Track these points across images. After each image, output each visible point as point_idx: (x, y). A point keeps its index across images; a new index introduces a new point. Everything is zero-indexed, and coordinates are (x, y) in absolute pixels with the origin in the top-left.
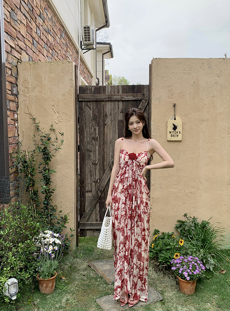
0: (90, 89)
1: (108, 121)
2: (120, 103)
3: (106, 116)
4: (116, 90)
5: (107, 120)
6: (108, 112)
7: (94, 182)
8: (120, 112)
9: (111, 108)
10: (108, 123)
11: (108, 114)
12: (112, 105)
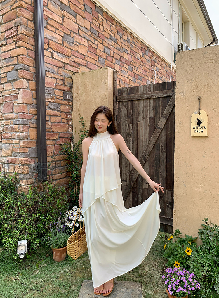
0: (126, 91)
1: (141, 118)
2: (152, 101)
3: (139, 114)
4: (148, 88)
5: (139, 118)
6: (141, 110)
7: (129, 173)
8: (151, 110)
9: (143, 106)
10: (140, 120)
11: (141, 112)
12: (144, 103)
